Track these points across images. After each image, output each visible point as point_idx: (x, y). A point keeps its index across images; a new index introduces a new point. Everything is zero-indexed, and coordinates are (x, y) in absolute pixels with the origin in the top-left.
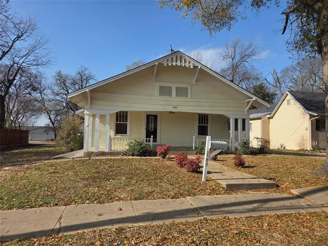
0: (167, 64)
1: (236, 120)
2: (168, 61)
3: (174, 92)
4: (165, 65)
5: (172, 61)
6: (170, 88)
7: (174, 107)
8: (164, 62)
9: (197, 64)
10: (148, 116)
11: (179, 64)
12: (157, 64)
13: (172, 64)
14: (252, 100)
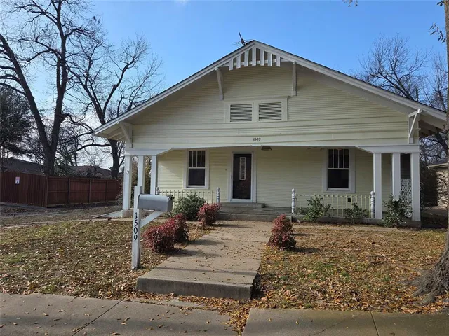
0: (235, 67)
1: (387, 158)
2: (235, 61)
3: (255, 114)
4: (231, 68)
5: (242, 60)
6: (249, 106)
7: (255, 139)
8: (228, 65)
9: (287, 59)
10: (237, 157)
11: (254, 63)
12: (216, 68)
13: (242, 66)
14: (415, 113)
